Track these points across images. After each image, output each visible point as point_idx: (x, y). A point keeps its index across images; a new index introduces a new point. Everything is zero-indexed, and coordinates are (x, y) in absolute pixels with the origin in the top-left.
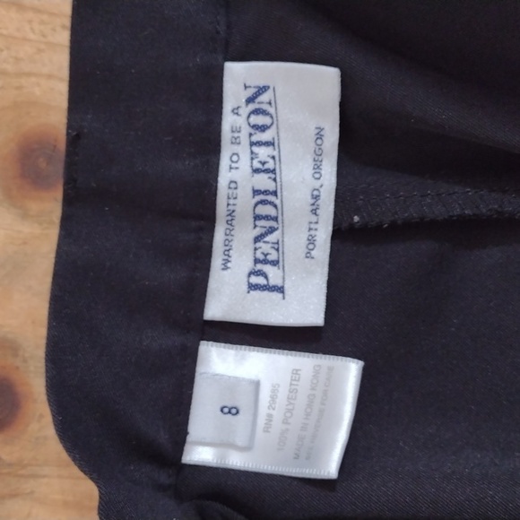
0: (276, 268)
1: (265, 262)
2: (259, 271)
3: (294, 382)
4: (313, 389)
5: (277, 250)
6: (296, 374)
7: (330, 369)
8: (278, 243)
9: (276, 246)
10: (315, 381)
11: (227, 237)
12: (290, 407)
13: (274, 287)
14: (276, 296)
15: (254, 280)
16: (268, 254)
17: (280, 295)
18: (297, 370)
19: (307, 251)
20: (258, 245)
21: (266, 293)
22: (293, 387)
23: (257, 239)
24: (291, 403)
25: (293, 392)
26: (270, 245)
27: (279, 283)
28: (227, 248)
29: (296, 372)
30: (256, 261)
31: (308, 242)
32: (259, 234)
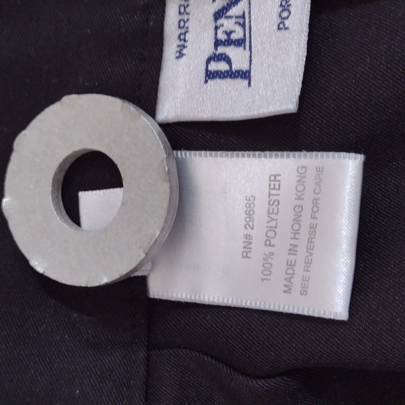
0: (241, 49)
1: (229, 42)
2: (221, 55)
3: (272, 192)
4: (299, 198)
5: (243, 26)
6: (275, 180)
7: (320, 170)
8: (243, 16)
9: (241, 21)
10: (301, 188)
11: (182, 17)
12: (273, 224)
13: (238, 72)
14: (241, 83)
15: (214, 66)
16: (231, 32)
17: (246, 82)
18: (275, 176)
19: (280, 20)
20: (220, 22)
21: (229, 81)
22: (273, 198)
23: (218, 15)
24: (273, 219)
25: (274, 203)
26: (234, 20)
27: (245, 67)
28: (183, 31)
29: (274, 178)
30: (217, 43)
31: (280, 9)
32: (220, 7)
